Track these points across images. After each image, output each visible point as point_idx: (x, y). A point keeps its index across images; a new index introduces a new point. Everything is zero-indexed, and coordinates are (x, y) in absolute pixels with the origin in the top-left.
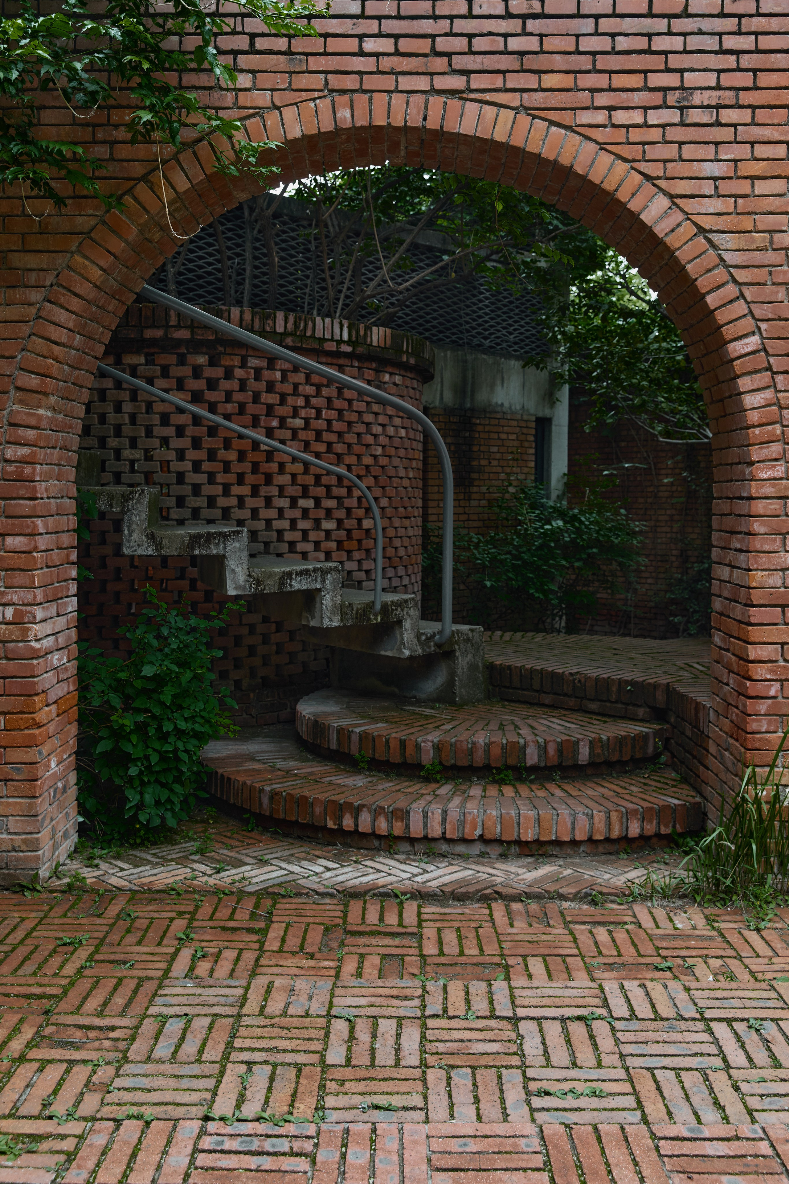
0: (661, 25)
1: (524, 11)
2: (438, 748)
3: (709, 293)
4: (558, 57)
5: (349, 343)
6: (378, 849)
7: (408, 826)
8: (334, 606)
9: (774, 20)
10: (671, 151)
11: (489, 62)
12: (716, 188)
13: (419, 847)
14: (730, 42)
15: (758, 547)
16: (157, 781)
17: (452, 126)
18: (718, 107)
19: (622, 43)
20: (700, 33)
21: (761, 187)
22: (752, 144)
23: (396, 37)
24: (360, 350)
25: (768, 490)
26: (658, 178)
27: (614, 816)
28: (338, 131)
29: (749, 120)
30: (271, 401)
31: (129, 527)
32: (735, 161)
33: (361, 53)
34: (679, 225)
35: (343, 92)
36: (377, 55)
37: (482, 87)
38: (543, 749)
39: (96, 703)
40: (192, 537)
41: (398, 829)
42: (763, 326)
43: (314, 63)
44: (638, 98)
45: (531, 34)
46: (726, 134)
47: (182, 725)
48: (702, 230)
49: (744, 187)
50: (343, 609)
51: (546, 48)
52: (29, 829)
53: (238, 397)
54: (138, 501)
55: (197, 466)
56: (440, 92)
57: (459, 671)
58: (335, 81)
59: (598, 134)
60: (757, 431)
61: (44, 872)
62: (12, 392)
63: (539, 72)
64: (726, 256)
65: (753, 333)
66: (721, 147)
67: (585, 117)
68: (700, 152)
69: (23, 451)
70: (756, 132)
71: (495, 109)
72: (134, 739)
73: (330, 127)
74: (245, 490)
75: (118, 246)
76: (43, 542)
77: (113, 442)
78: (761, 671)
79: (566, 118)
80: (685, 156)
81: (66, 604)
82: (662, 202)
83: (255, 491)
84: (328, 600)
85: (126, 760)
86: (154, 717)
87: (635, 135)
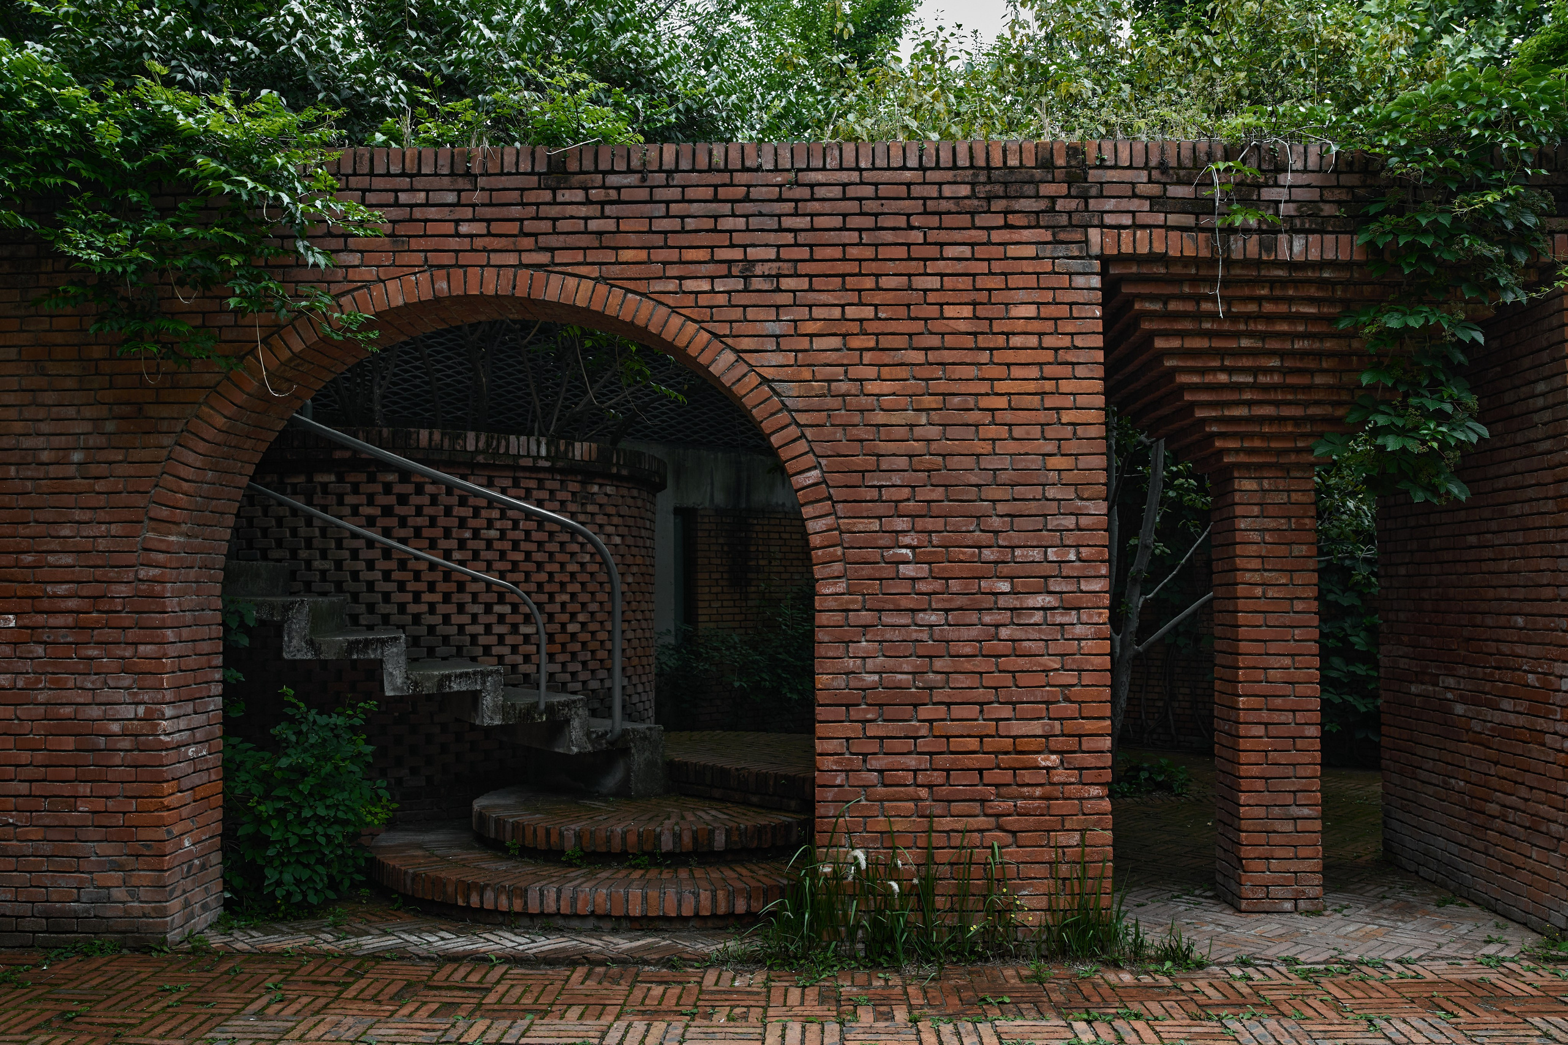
0: (726, 208)
1: (603, 198)
2: (578, 836)
3: (773, 433)
4: (632, 236)
5: (546, 458)
6: (501, 924)
7: (526, 903)
8: (495, 705)
9: (827, 204)
10: (737, 313)
11: (571, 240)
12: (778, 344)
13: (538, 923)
14: (787, 222)
15: (823, 654)
16: (298, 861)
17: (538, 294)
18: (778, 276)
19: (691, 224)
20: (761, 214)
21: (818, 343)
22: (810, 306)
23: (488, 221)
24: (560, 464)
25: (831, 604)
26: (725, 336)
27: (721, 894)
28: (437, 300)
29: (806, 287)
30: (463, 514)
31: (289, 635)
32: (795, 321)
33: (457, 235)
34: (745, 375)
35: (440, 267)
36: (471, 236)
37: (565, 261)
38: (677, 837)
39: (238, 792)
40: (350, 643)
41: (518, 906)
42: (823, 461)
43: (414, 244)
44: (704, 269)
45: (609, 217)
46: (787, 298)
47: (322, 811)
48: (765, 380)
49: (804, 343)
50: (504, 710)
51: (622, 228)
52: (158, 898)
53: (428, 511)
54: (298, 611)
55: (387, 576)
56: (527, 266)
57: (635, 768)
58: (434, 258)
59: (670, 300)
60: (820, 552)
61: (173, 936)
62: (146, 521)
63: (616, 249)
64: (788, 402)
65: (815, 468)
66: (781, 310)
67: (658, 286)
68: (762, 314)
69: (153, 572)
70: (812, 297)
71: (577, 280)
72: (274, 823)
73: (430, 297)
74: (437, 597)
75: (240, 398)
76: (172, 650)
77: (303, 554)
78: (827, 763)
79: (642, 286)
80: (749, 317)
81: (209, 703)
82: (729, 357)
83: (447, 598)
84: (488, 701)
85: (266, 842)
86: (294, 805)
87: (703, 300)
